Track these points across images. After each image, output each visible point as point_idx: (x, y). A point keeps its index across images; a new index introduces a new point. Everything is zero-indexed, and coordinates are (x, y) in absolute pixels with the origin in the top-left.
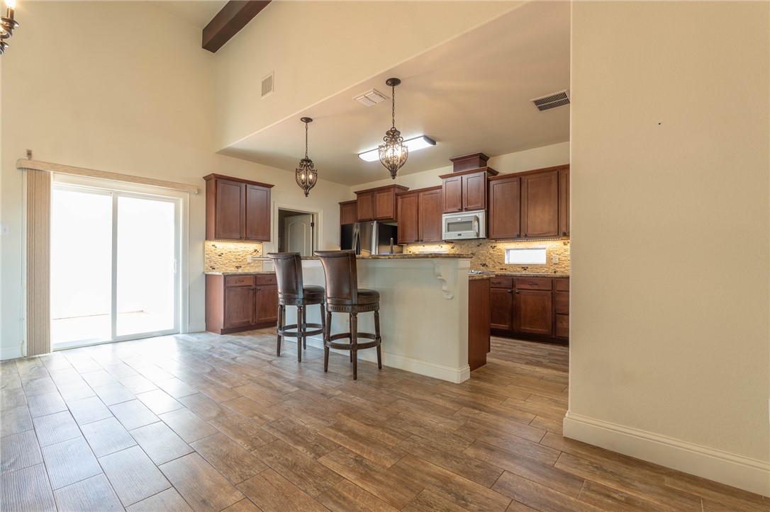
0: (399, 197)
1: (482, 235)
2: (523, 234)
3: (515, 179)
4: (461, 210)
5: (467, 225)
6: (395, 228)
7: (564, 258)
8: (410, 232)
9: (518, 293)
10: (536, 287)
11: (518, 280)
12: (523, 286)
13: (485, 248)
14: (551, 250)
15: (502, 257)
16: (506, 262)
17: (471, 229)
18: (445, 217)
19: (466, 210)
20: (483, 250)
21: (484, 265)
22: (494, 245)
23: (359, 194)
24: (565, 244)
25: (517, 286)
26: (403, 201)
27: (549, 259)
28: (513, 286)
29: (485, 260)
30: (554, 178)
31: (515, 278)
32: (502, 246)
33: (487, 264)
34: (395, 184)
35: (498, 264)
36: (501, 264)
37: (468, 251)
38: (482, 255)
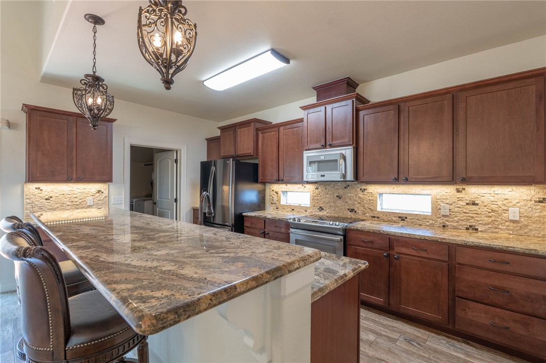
0: (260, 132)
1: (350, 176)
2: (402, 177)
3: (392, 107)
4: (324, 146)
5: (331, 164)
6: (256, 166)
7: (456, 209)
8: (271, 171)
9: (398, 259)
10: (424, 254)
11: (398, 241)
12: (404, 250)
13: (353, 191)
14: (438, 197)
15: (373, 202)
16: (379, 209)
17: (336, 169)
18: (306, 154)
19: (331, 146)
20: (351, 193)
21: (352, 210)
22: (363, 187)
23: (223, 129)
24: (458, 191)
25: (397, 249)
26: (263, 137)
27: (436, 208)
28: (391, 247)
29: (353, 204)
30: (447, 104)
31: (391, 237)
32: (373, 189)
33: (356, 209)
34: (255, 119)
35: (369, 211)
36: (372, 210)
37: (334, 193)
38: (350, 199)
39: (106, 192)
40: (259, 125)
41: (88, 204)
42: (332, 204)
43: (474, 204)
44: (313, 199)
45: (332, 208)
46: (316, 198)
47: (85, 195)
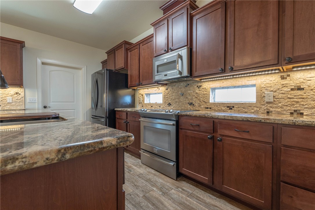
0: (129, 51)
1: (185, 73)
2: (228, 67)
3: (219, 6)
4: (167, 52)
5: (171, 64)
7: (280, 96)
8: (135, 78)
10: (246, 136)
11: (221, 123)
12: (227, 132)
13: (192, 88)
14: (263, 86)
15: (207, 96)
16: (211, 101)
20: (190, 90)
21: (191, 104)
22: (199, 84)
23: (108, 53)
24: (283, 78)
25: (221, 131)
26: (131, 54)
27: (260, 96)
28: (214, 130)
29: (192, 99)
31: (216, 121)
32: (207, 85)
33: (194, 102)
34: (125, 41)
35: (203, 103)
36: (206, 103)
37: (178, 92)
38: (190, 95)
39: (23, 94)
40: (128, 46)
41: (8, 102)
42: (177, 100)
43: (299, 89)
44: (164, 98)
45: (177, 103)
46: (166, 96)
47: (5, 95)
